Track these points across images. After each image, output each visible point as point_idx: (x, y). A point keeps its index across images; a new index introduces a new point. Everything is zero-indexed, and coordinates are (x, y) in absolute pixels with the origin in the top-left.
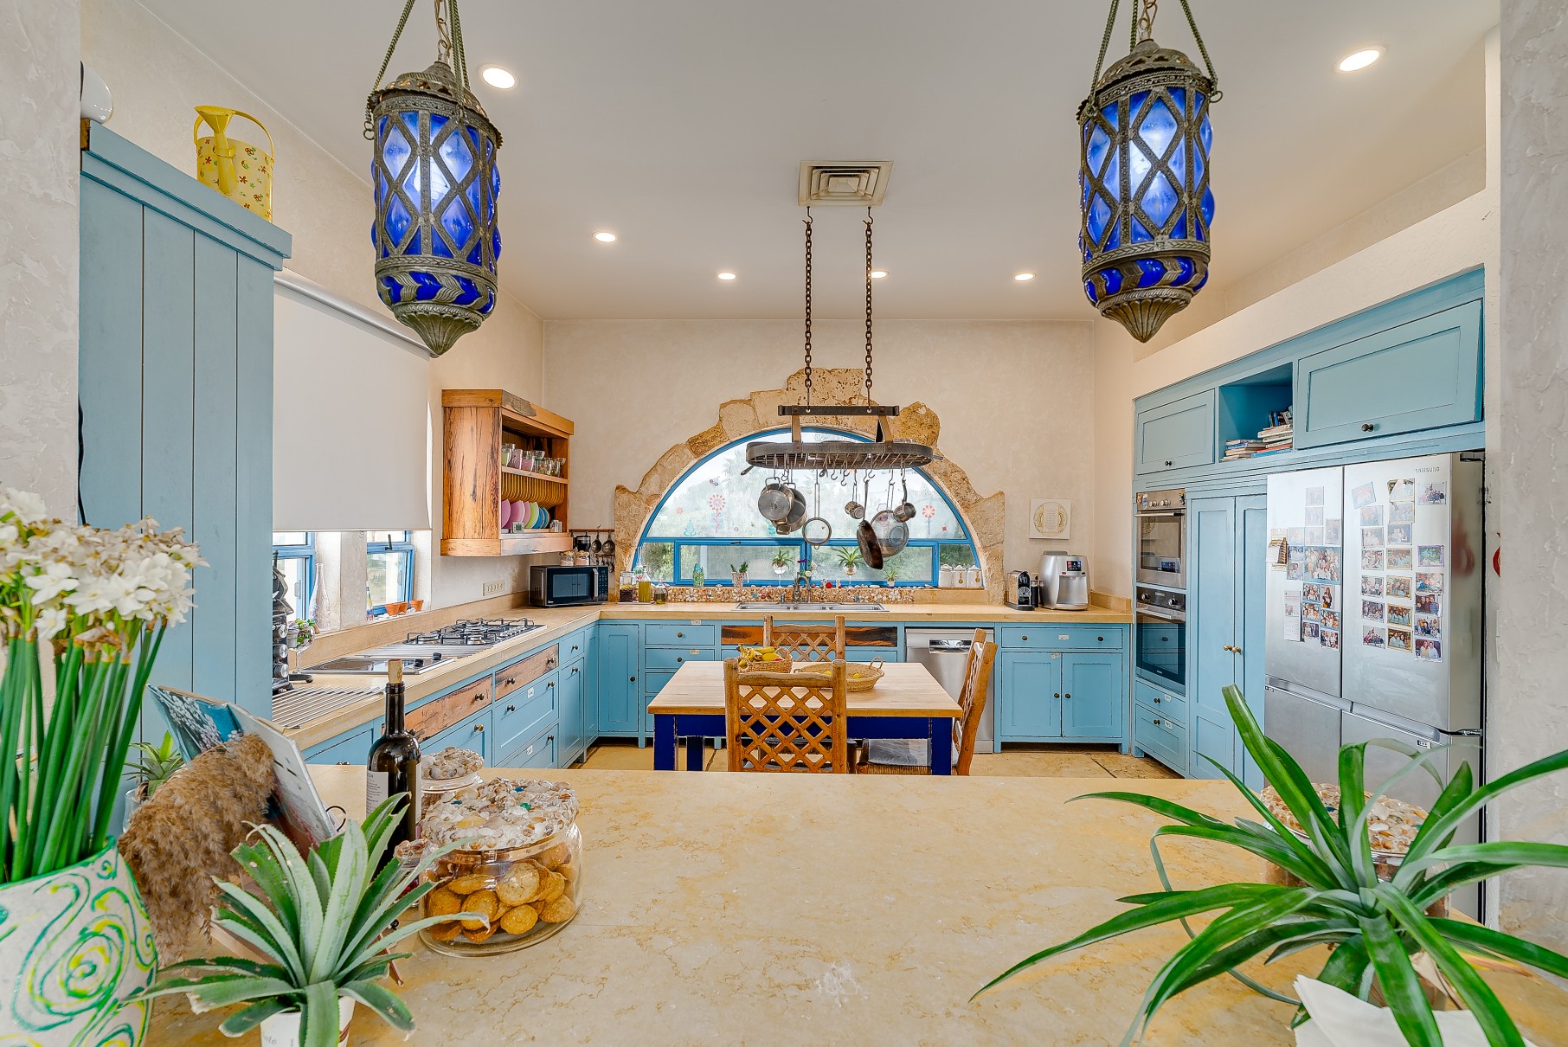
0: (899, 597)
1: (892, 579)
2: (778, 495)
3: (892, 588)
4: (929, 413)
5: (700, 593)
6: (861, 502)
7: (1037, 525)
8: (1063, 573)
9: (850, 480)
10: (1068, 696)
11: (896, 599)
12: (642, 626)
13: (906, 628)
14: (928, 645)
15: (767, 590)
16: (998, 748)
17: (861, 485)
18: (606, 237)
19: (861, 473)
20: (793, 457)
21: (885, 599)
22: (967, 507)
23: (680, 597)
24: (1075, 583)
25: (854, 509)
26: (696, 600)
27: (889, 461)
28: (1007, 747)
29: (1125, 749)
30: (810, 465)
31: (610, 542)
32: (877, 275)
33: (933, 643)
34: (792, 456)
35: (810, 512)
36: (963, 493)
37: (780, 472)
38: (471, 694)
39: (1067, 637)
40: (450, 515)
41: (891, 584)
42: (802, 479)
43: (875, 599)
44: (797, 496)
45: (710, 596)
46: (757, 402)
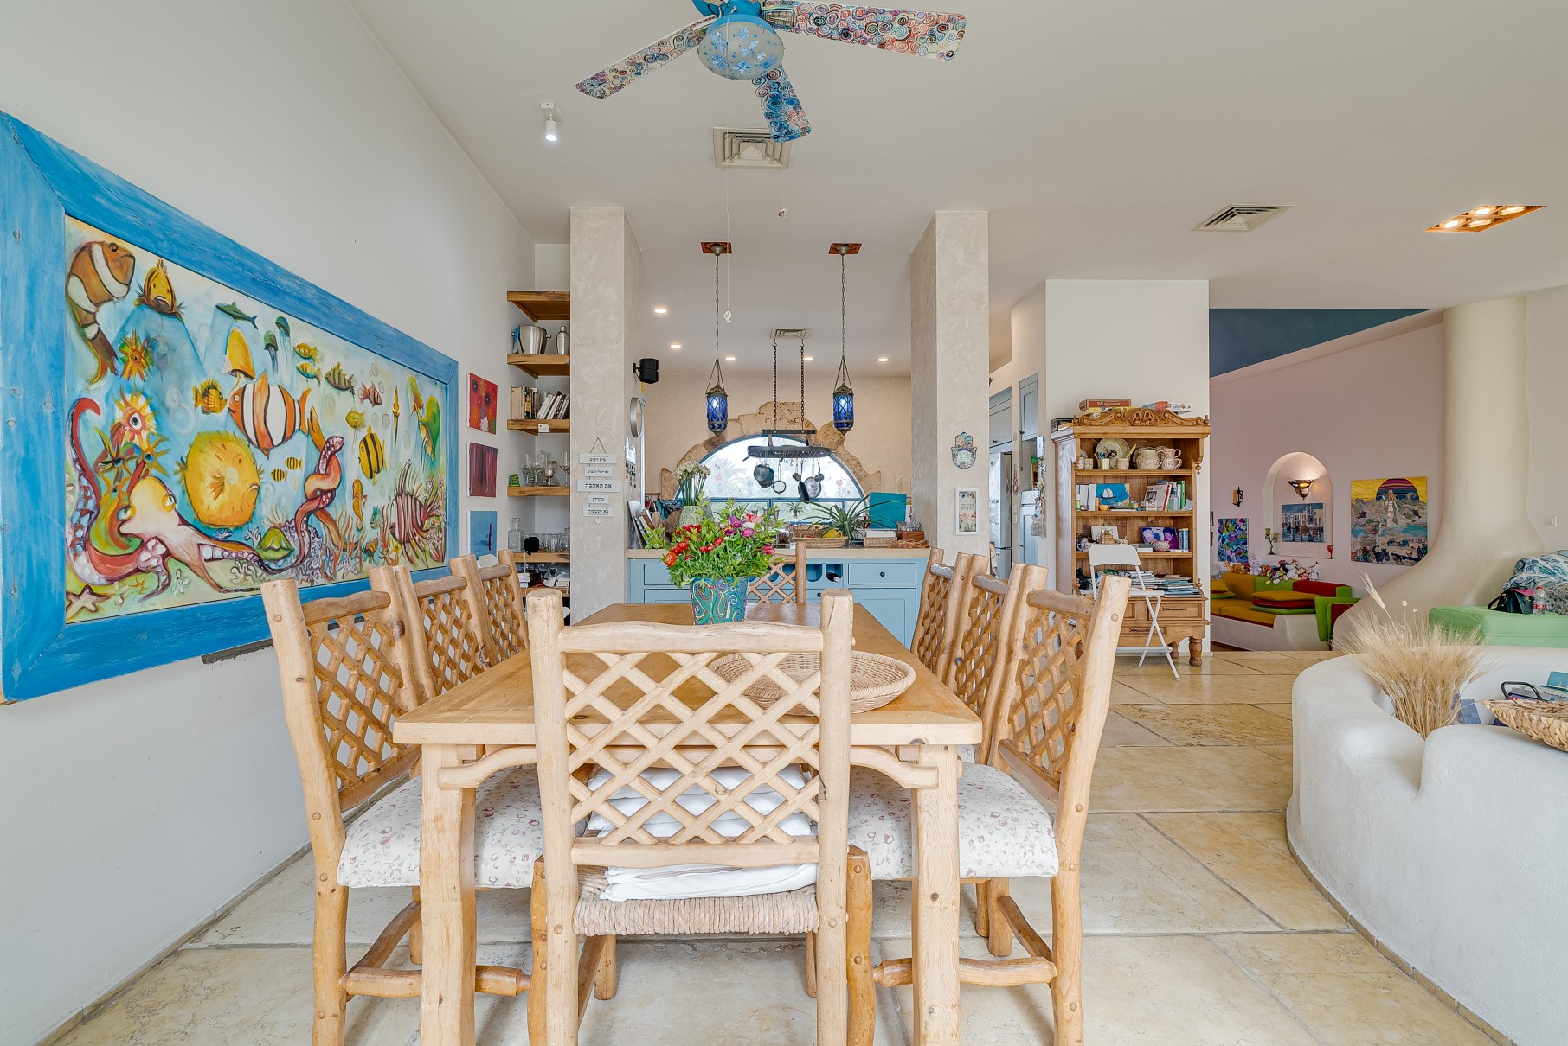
2: (762, 470)
6: (799, 473)
9: (794, 463)
17: (799, 465)
19: (800, 460)
20: (771, 452)
22: (859, 479)
25: (797, 477)
27: (812, 454)
30: (777, 456)
32: (807, 359)
34: (769, 452)
35: (776, 479)
36: (858, 472)
37: (763, 460)
42: (773, 463)
44: (771, 471)
46: (742, 421)
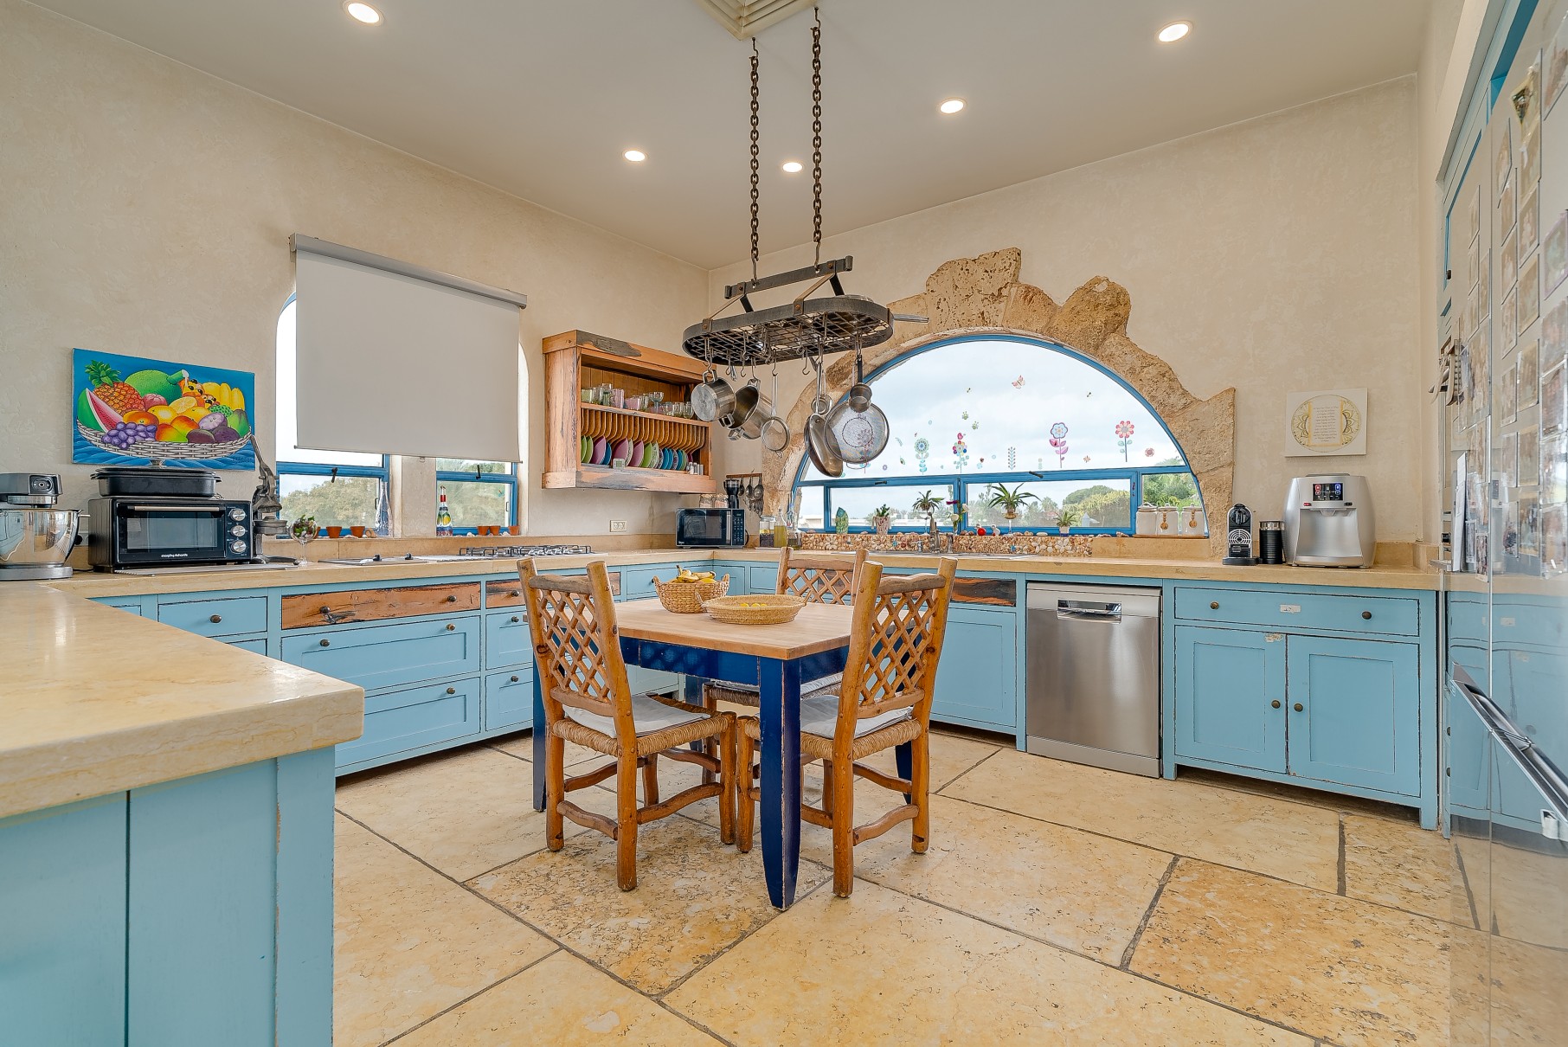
0: (1069, 547)
1: (1065, 525)
3: (1066, 535)
4: (1112, 287)
5: (840, 540)
7: (1299, 434)
8: (1306, 504)
10: (1299, 708)
11: (1066, 550)
12: (748, 569)
13: (1028, 582)
14: (1055, 606)
15: (908, 537)
16: (1170, 771)
18: (635, 156)
21: (1050, 549)
23: (821, 544)
24: (1330, 523)
26: (835, 547)
28: (1183, 772)
29: (1427, 818)
31: (760, 486)
33: (1062, 604)
38: (444, 595)
39: (1297, 609)
40: (549, 451)
41: (1065, 530)
43: (1037, 550)
45: (849, 543)
